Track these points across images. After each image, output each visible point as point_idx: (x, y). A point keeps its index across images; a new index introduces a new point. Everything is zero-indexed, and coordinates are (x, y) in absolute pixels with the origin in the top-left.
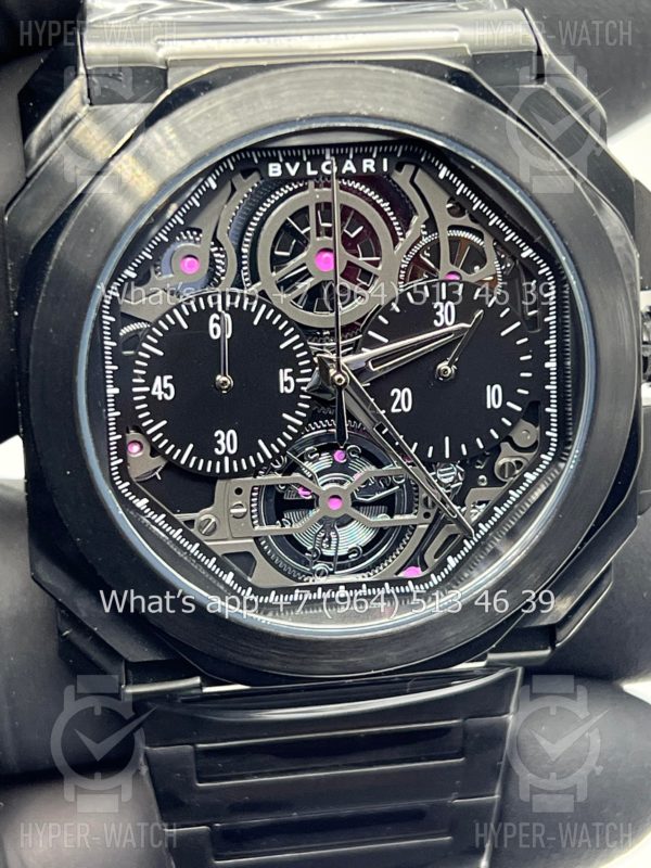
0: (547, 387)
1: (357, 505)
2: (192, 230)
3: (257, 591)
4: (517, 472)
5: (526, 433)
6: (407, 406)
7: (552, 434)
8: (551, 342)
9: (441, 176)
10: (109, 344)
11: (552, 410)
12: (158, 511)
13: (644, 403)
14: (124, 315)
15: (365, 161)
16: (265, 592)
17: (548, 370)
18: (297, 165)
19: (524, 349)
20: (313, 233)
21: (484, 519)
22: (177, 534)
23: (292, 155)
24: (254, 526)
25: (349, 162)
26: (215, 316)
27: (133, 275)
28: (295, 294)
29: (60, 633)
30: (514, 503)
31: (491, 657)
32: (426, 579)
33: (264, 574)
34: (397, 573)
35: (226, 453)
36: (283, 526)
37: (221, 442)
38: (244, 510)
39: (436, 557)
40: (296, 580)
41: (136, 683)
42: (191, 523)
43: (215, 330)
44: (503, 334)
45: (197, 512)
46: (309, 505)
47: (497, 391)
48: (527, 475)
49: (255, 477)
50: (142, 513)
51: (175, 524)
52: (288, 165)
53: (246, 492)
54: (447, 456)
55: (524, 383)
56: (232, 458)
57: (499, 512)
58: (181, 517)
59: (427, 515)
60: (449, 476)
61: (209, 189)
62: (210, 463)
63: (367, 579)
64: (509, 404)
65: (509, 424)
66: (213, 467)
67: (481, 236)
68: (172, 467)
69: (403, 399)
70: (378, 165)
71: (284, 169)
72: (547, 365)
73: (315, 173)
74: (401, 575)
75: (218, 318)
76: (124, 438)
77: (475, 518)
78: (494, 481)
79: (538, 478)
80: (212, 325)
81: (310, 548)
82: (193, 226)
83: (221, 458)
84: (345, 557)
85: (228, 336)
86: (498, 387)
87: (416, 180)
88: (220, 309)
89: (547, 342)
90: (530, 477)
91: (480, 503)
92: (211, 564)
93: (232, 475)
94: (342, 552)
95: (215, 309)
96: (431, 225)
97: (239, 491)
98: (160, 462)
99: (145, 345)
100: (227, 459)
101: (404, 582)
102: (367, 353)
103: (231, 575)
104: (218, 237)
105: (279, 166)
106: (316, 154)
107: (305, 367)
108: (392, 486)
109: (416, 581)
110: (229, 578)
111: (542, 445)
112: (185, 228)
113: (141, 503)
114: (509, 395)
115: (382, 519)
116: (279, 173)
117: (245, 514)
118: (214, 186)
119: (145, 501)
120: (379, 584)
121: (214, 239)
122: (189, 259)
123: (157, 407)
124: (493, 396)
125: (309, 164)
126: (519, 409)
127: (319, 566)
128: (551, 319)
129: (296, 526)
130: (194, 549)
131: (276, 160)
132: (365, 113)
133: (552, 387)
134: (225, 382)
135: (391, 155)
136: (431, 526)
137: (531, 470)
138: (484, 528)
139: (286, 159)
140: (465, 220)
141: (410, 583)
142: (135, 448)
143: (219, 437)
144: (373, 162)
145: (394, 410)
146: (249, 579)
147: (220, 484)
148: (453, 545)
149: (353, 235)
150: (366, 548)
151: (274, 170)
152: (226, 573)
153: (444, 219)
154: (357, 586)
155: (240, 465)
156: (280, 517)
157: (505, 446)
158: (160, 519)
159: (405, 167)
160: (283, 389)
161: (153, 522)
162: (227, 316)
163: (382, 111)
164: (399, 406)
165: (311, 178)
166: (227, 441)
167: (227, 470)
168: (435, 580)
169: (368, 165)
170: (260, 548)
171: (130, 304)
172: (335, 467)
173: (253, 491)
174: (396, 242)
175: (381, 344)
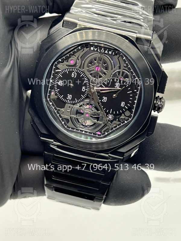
0: (134, 106)
1: (91, 117)
2: (74, 55)
3: (68, 127)
4: (124, 120)
5: (127, 113)
6: (105, 101)
7: (132, 115)
8: (137, 97)
9: (124, 59)
10: (53, 72)
11: (134, 110)
12: (54, 106)
13: (152, 115)
14: (57, 67)
15: (110, 52)
16: (69, 128)
17: (135, 102)
18: (97, 49)
19: (131, 97)
20: (97, 63)
21: (115, 127)
22: (56, 111)
23: (96, 47)
24: (71, 115)
25: (106, 51)
26: (73, 73)
27: (61, 61)
28: (90, 73)
29: (31, 123)
30: (121, 126)
31: (110, 154)
32: (100, 135)
33: (70, 124)
34: (96, 132)
35: (69, 99)
36: (76, 116)
37: (68, 97)
38: (69, 111)
39: (104, 131)
40: (76, 127)
41: (42, 137)
42: (59, 110)
43: (73, 75)
44: (128, 93)
45: (61, 108)
46: (83, 114)
47: (124, 103)
48: (125, 121)
49: (73, 105)
50: (50, 105)
51: (56, 109)
52: (95, 48)
53: (71, 108)
54: (111, 113)
55: (130, 103)
56: (70, 100)
57: (118, 127)
58: (58, 108)
59: (104, 123)
60: (110, 117)
61: (79, 49)
62: (65, 100)
63: (90, 131)
64: (125, 107)
65: (124, 110)
66: (66, 101)
67: (129, 72)
68: (58, 98)
69: (105, 99)
70: (112, 53)
71: (94, 49)
72: (135, 101)
73: (100, 51)
74: (96, 133)
75: (74, 73)
76: (51, 90)
77: (113, 127)
78: (119, 121)
79: (127, 123)
80: (73, 74)
81: (80, 122)
82: (75, 55)
83: (68, 100)
84: (86, 126)
85: (75, 77)
86: (124, 102)
87: (119, 58)
88: (75, 72)
89: (136, 97)
90: (126, 122)
91: (116, 124)
92: (60, 119)
93: (69, 103)
94: (86, 125)
95: (74, 72)
96: (120, 68)
97: (70, 107)
98: (56, 97)
99: (59, 74)
100: (69, 100)
101: (96, 134)
102: (100, 88)
103: (64, 122)
104: (79, 58)
105: (93, 48)
106: (101, 48)
107: (88, 87)
108: (99, 115)
109: (98, 135)
110: (63, 123)
111: (130, 117)
112: (73, 55)
113: (51, 103)
114: (126, 105)
115: (96, 121)
116: (93, 49)
117: (70, 112)
118: (80, 48)
119: (52, 103)
120: (91, 133)
121: (78, 58)
122: (72, 61)
123: (58, 87)
124: (123, 104)
125: (99, 49)
126: (127, 108)
127: (81, 126)
128: (138, 93)
129: (79, 117)
130: (58, 115)
131: (93, 47)
132: (110, 42)
133: (135, 106)
134: (72, 86)
135: (115, 52)
136: (104, 125)
137: (126, 121)
138: (114, 129)
139: (95, 47)
140: (126, 69)
141: (97, 135)
142: (53, 93)
143: (68, 96)
144: (111, 52)
145: (103, 101)
146: (67, 124)
147: (66, 104)
148: (107, 130)
149: (104, 65)
150: (91, 126)
151: (92, 48)
152: (63, 121)
153: (122, 67)
154: (87, 132)
155: (71, 102)
156: (76, 114)
157: (123, 114)
158: (53, 107)
159: (118, 55)
160: (83, 90)
161: (52, 108)
162: (76, 73)
163: (113, 43)
164: (104, 100)
165: (99, 52)
166: (70, 97)
167: (68, 102)
168: (102, 136)
169: (110, 53)
170: (71, 119)
171: (59, 66)
172: (89, 108)
173: (72, 108)
174: (112, 69)
175: (103, 87)
